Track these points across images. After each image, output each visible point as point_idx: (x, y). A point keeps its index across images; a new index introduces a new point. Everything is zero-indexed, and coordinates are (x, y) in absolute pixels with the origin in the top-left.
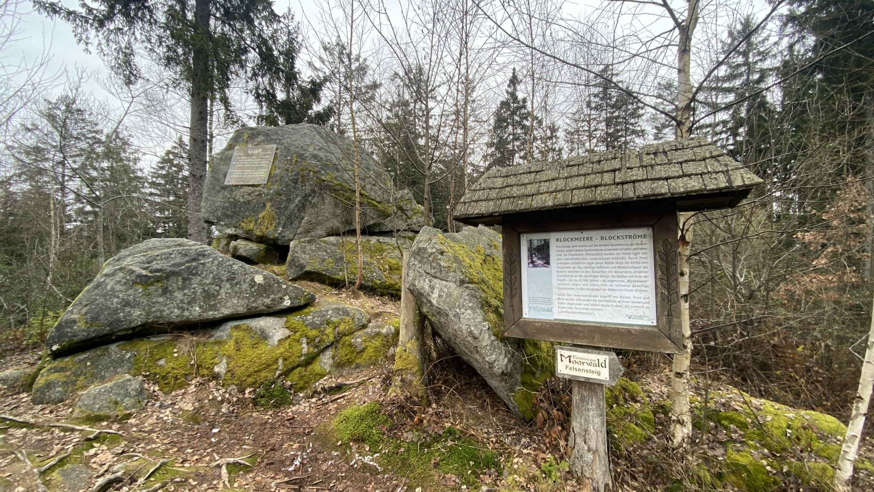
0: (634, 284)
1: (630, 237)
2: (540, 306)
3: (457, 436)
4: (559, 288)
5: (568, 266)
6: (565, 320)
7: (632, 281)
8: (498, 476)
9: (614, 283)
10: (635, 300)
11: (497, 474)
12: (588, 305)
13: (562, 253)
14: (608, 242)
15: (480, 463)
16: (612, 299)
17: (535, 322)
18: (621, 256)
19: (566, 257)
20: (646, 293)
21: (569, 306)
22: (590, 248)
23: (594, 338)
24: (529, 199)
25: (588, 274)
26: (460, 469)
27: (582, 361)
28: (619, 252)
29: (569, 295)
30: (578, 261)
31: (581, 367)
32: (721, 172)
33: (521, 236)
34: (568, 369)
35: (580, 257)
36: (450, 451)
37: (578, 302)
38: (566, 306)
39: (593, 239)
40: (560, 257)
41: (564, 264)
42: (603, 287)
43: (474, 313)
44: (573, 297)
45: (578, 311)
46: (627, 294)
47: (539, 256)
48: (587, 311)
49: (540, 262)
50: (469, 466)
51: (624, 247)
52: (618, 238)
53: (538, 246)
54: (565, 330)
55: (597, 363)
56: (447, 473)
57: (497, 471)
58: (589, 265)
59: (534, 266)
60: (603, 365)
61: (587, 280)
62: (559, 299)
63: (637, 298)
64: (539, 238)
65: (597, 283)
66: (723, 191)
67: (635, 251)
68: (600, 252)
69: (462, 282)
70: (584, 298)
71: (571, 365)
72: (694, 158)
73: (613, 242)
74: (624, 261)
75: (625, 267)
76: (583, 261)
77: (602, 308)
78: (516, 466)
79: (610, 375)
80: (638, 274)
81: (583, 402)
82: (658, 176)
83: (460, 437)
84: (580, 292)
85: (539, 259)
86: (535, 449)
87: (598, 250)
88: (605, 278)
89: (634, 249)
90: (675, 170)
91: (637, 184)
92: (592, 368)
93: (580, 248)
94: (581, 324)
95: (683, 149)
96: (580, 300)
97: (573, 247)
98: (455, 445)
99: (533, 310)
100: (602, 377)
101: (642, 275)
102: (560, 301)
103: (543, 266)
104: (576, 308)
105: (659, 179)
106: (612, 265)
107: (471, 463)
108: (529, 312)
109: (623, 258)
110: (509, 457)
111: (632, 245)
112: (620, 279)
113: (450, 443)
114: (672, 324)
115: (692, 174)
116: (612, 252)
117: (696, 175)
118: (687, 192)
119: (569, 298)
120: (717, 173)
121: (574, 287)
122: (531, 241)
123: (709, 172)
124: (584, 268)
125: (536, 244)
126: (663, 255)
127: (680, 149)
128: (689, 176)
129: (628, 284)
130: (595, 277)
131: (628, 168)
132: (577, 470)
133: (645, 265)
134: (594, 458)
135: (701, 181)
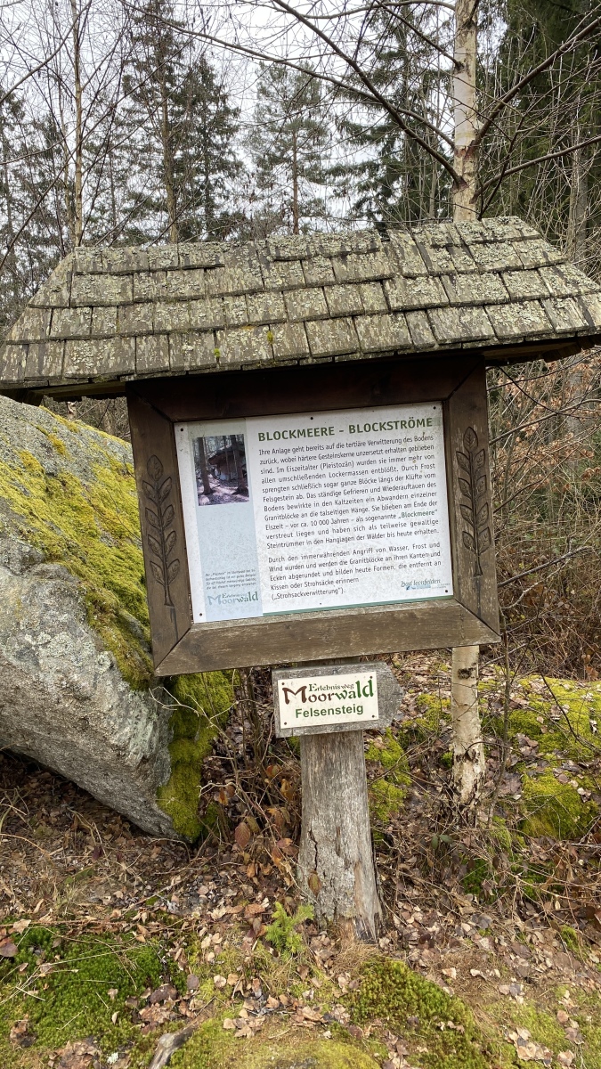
0: (414, 519)
1: (403, 424)
2: (231, 591)
3: (56, 944)
4: (270, 546)
5: (285, 494)
6: (287, 614)
7: (410, 515)
8: (177, 996)
9: (378, 523)
10: (417, 551)
11: (174, 991)
12: (330, 573)
13: (274, 466)
14: (364, 437)
15: (131, 984)
16: (374, 555)
17: (227, 630)
18: (388, 465)
19: (282, 475)
20: (434, 535)
21: (294, 581)
22: (330, 452)
23: (348, 642)
24: (209, 339)
25: (329, 508)
26: (90, 1019)
27: (326, 693)
28: (385, 456)
29: (291, 559)
30: (306, 482)
31: (326, 705)
32: (570, 296)
33: (177, 429)
34: (301, 716)
35: (310, 472)
36: (51, 987)
37: (311, 570)
38: (288, 582)
39: (335, 431)
40: (270, 476)
41: (280, 490)
42: (357, 533)
43: (75, 638)
44: (299, 562)
45: (312, 589)
46: (400, 541)
47: (223, 477)
48: (330, 587)
49: (225, 490)
50: (109, 1002)
51: (393, 446)
52: (382, 427)
53: (219, 453)
54: (292, 635)
55: (355, 690)
56: (61, 1044)
57: (172, 984)
58: (329, 490)
59: (213, 501)
60: (367, 691)
61: (327, 522)
62: (272, 569)
63: (419, 547)
64: (218, 435)
65: (344, 526)
66: (580, 335)
67: (413, 454)
68: (349, 459)
69: (28, 562)
70: (323, 560)
71: (306, 706)
72: (519, 264)
73: (372, 436)
74: (392, 475)
75: (396, 488)
76: (315, 481)
77: (358, 575)
78: (210, 956)
79: (380, 708)
80: (419, 500)
81: (330, 775)
82: (468, 299)
83: (63, 942)
84: (315, 549)
85: (223, 483)
86: (234, 902)
87: (344, 455)
88: (360, 514)
89: (411, 450)
90: (492, 288)
91: (433, 314)
92: (348, 703)
93: (310, 454)
94: (320, 616)
95: (495, 241)
96: (315, 566)
97: (295, 450)
98: (61, 967)
99: (215, 603)
100: (366, 717)
101: (427, 500)
102: (275, 574)
103: (233, 499)
104: (307, 584)
105: (471, 305)
106: (373, 486)
107: (112, 993)
108: (207, 609)
109: (390, 469)
110: (189, 942)
111: (407, 440)
112: (389, 512)
113: (44, 969)
114: (482, 588)
115: (525, 298)
116: (371, 457)
117: (532, 299)
118: (525, 336)
119: (293, 563)
120: (564, 298)
121: (302, 539)
122: (200, 440)
123: (551, 296)
124: (321, 495)
125: (213, 448)
126: (465, 460)
127: (491, 242)
128: (521, 300)
129: (403, 521)
130: (342, 512)
131: (408, 277)
132: (325, 910)
133: (432, 480)
134: (357, 876)
135: (543, 314)
